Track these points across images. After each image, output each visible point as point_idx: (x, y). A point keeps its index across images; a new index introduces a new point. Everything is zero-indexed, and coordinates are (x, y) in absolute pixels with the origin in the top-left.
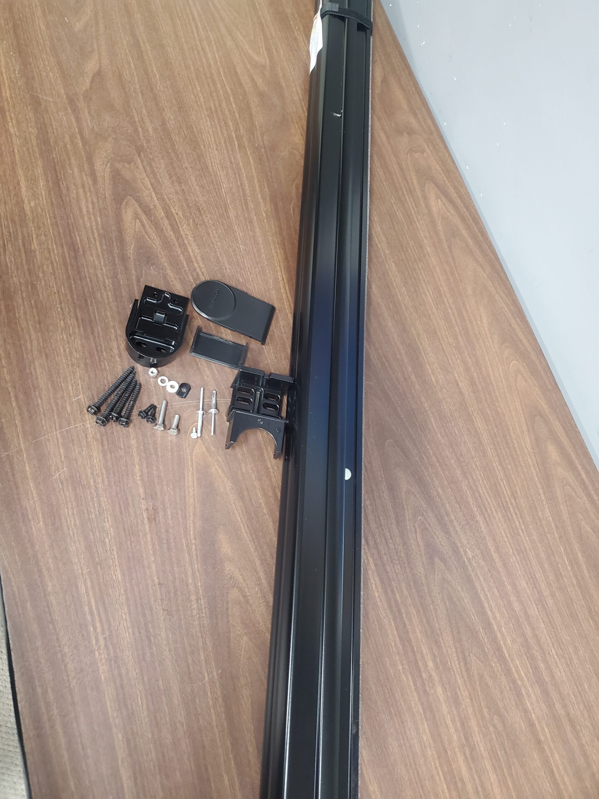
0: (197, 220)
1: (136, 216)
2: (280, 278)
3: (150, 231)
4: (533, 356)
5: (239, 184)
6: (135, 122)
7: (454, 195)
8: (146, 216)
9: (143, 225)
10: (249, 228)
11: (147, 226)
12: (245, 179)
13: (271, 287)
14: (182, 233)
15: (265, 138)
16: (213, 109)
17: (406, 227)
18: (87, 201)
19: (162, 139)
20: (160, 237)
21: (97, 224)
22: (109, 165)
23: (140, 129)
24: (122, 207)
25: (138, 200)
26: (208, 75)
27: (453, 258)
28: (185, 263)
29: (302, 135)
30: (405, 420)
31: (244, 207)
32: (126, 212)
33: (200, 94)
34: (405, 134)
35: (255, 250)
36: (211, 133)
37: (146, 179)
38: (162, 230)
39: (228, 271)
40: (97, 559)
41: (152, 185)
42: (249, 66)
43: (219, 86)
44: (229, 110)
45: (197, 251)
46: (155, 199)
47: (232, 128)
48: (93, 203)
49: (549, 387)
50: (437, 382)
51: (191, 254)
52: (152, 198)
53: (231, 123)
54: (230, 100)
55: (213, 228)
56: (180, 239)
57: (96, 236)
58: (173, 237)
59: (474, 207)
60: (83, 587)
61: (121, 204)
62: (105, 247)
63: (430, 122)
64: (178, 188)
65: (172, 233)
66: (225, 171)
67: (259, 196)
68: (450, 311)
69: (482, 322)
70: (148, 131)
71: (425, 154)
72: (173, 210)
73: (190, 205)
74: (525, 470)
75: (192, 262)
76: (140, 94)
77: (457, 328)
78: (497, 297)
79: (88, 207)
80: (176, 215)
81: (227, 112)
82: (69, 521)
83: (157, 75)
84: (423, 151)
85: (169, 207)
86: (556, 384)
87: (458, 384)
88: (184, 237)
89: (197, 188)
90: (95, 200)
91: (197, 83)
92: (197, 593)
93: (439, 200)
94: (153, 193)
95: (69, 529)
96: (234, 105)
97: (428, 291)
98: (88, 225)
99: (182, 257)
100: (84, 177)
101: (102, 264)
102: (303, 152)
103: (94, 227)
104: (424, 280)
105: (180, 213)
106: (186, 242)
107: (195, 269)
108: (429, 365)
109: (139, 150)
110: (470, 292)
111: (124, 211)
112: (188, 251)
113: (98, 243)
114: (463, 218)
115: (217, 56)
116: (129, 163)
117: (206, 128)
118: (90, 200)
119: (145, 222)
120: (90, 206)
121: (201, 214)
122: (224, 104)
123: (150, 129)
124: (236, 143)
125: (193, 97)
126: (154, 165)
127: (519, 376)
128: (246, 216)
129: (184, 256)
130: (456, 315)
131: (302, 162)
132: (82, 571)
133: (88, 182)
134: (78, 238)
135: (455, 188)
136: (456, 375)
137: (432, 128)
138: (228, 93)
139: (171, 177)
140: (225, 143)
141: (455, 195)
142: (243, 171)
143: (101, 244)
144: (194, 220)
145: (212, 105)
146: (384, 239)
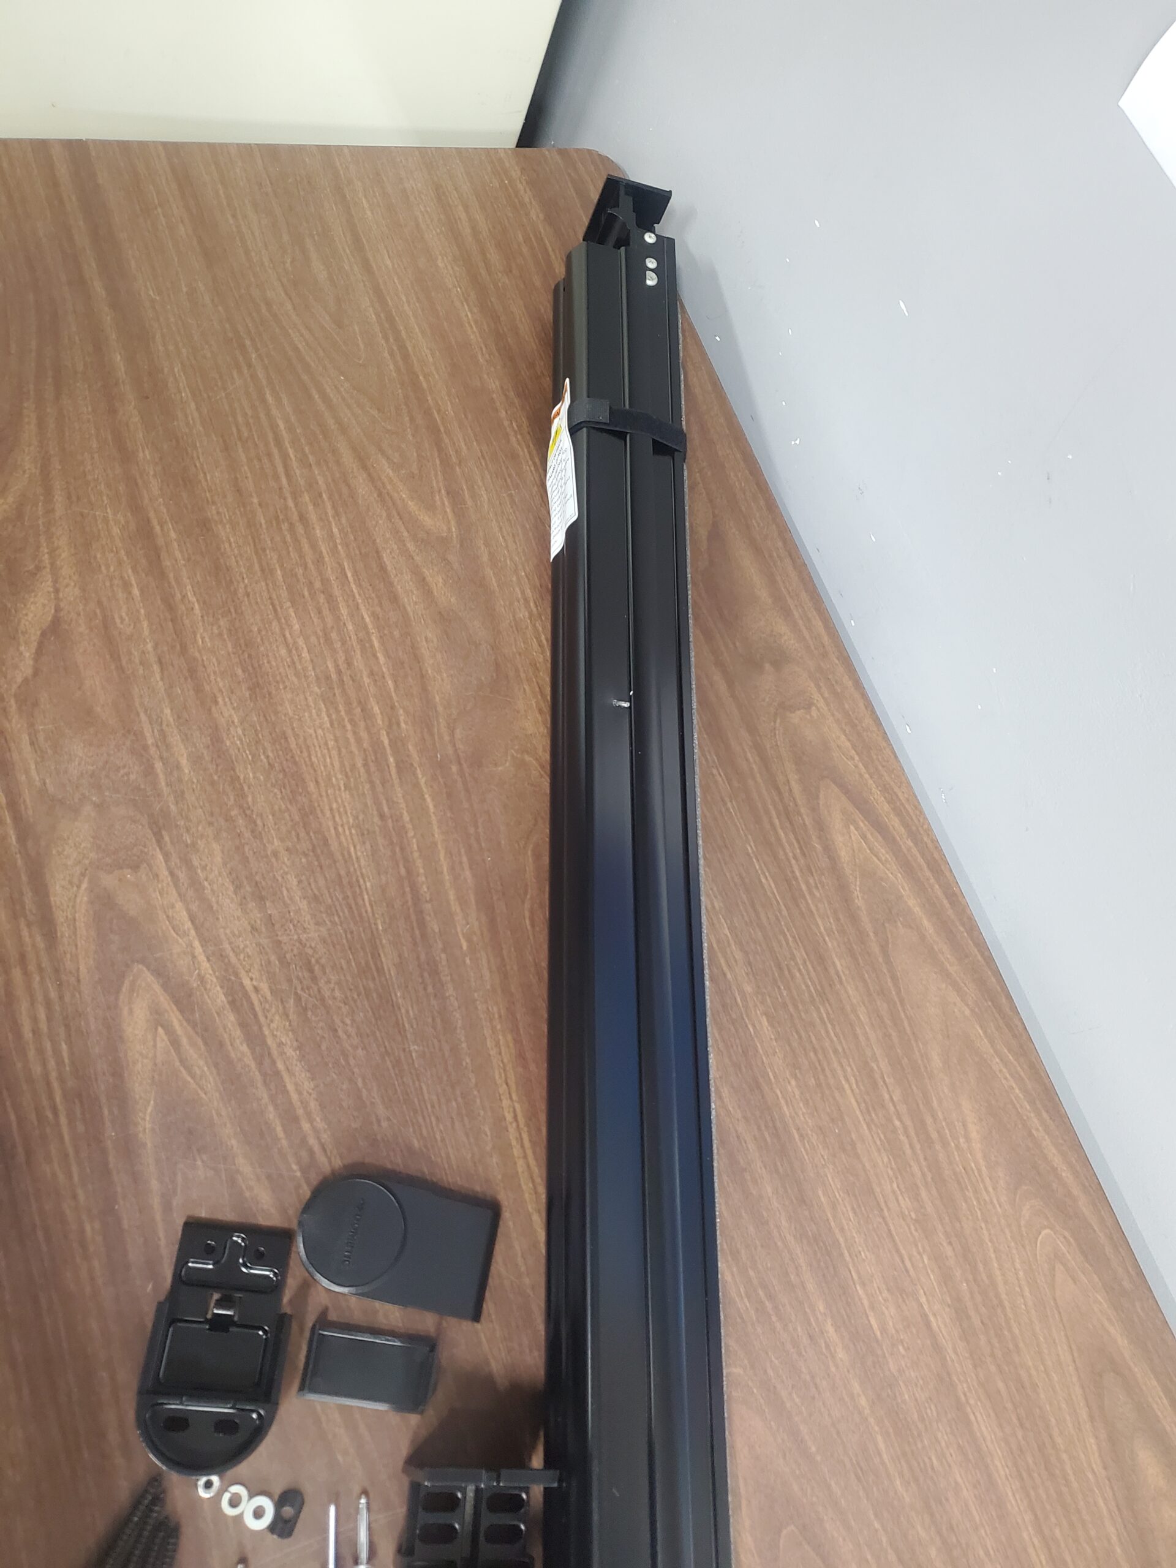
0: (304, 995)
1: (158, 1019)
2: (509, 1117)
3: (191, 1053)
4: (1083, 1204)
5: (403, 871)
6: (145, 748)
7: (883, 807)
8: (182, 1011)
9: (175, 1043)
10: (430, 989)
11: (184, 1041)
12: (416, 855)
13: (488, 1148)
14: (270, 1041)
15: (458, 733)
16: (334, 676)
17: (785, 912)
18: (33, 1003)
19: (213, 783)
20: (216, 1065)
21: (60, 1062)
22: (84, 886)
23: (158, 766)
24: (121, 997)
25: (159, 973)
26: (318, 585)
27: (894, 978)
28: (279, 1129)
29: (541, 711)
30: (818, 1458)
31: (417, 932)
32: (131, 1011)
33: (301, 642)
34: (767, 666)
35: (446, 1048)
36: (331, 744)
37: (179, 905)
38: (221, 1044)
39: (385, 1124)
41: (192, 919)
42: (411, 546)
43: (344, 611)
44: (372, 674)
45: (307, 1086)
46: (202, 958)
47: (380, 722)
48: (48, 1004)
49: (1127, 1284)
50: (884, 1330)
51: (294, 1097)
52: (194, 957)
53: (376, 709)
54: (372, 646)
55: (345, 1009)
56: (267, 1061)
57: (58, 1099)
58: (249, 1060)
59: (929, 831)
61: (118, 991)
62: (81, 1128)
63: (818, 624)
64: (256, 915)
65: (244, 1048)
66: (368, 846)
67: (452, 895)
68: (897, 1123)
69: (968, 1139)
70: (178, 767)
71: (814, 712)
72: (247, 982)
73: (288, 956)
74: (1093, 1533)
75: (296, 1119)
76: (156, 668)
77: (915, 1169)
78: (996, 1064)
79: (35, 1019)
80: (254, 997)
81: (366, 680)
83: (196, 606)
84: (809, 706)
85: (236, 975)
86: (1140, 1274)
87: (928, 1325)
88: (275, 1053)
89: (304, 905)
90: (53, 995)
91: (291, 612)
93: (852, 827)
94: (196, 943)
96: (382, 659)
97: (847, 1080)
98: (37, 1070)
99: (271, 1114)
100: (25, 933)
101: (76, 1178)
102: (547, 757)
103: (53, 1075)
104: (836, 1051)
105: (264, 987)
106: (280, 1066)
107: (304, 1140)
108: (863, 1285)
109: (159, 825)
110: (936, 1062)
111: (125, 1011)
112: (285, 1092)
113: (63, 1120)
114: (908, 868)
115: (335, 530)
116: (135, 868)
117: (320, 732)
118: (39, 997)
119: (179, 1031)
120: (42, 1015)
121: (314, 979)
122: (358, 661)
123: (184, 762)
124: (391, 760)
125: (283, 652)
126: (196, 863)
127: (1059, 1267)
128: (423, 957)
129: (276, 1107)
130: (912, 1133)
131: (546, 784)
133: (34, 946)
134: (13, 1117)
135: (885, 789)
136: (923, 1300)
137: (826, 639)
138: (366, 627)
139: (238, 887)
140: (366, 765)
141: (886, 807)
142: (411, 834)
143: (71, 1121)
144: (298, 998)
145: (330, 665)
146: (739, 955)
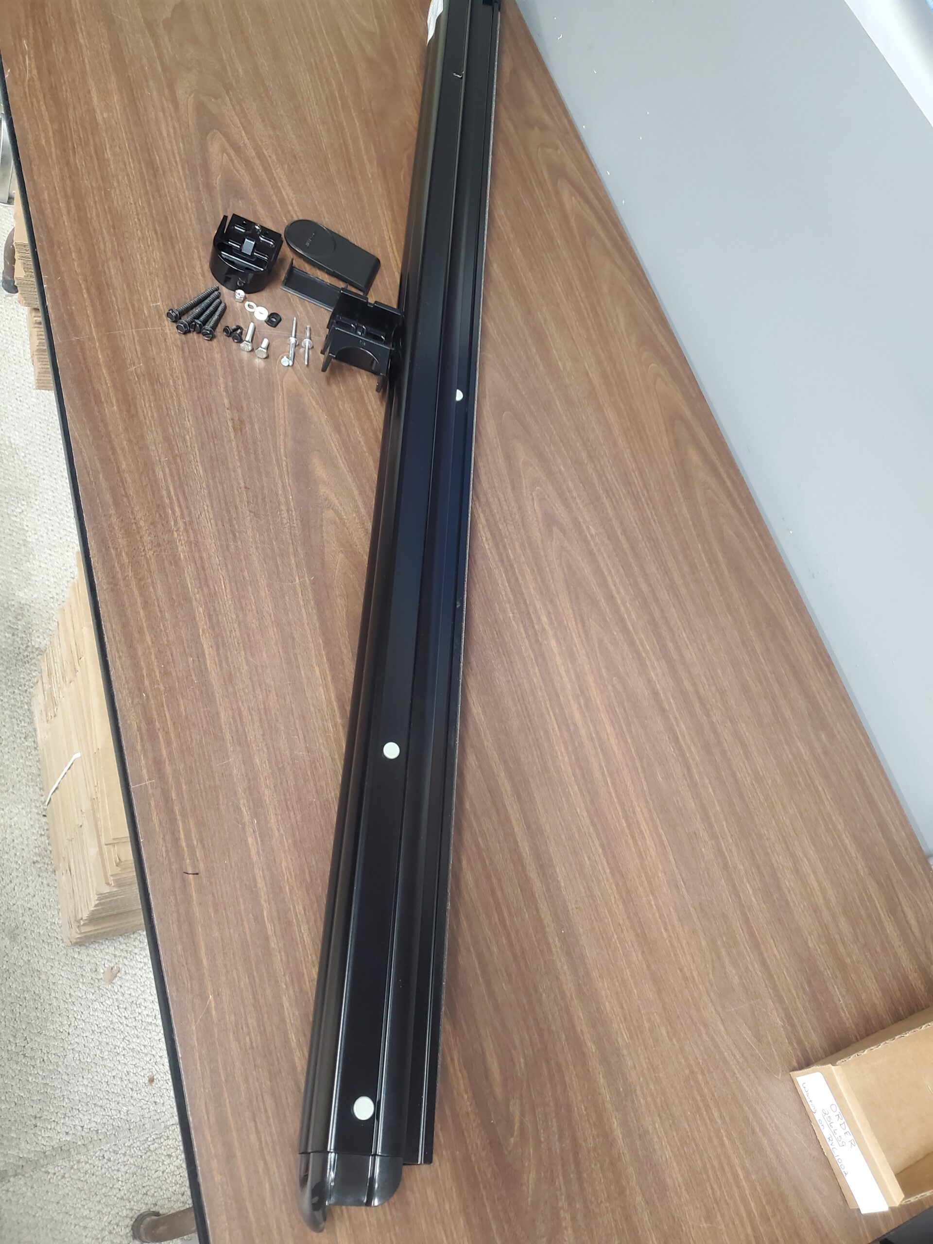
0: (292, 167)
1: (224, 150)
2: (387, 238)
3: (239, 167)
4: (676, 362)
5: (342, 141)
6: (223, 60)
7: (591, 196)
8: (235, 152)
9: (232, 160)
10: (352, 184)
11: (236, 161)
12: (349, 138)
13: (376, 244)
14: (275, 175)
15: (373, 103)
16: (314, 65)
17: (534, 216)
18: (168, 125)
19: (253, 82)
20: (250, 175)
21: (179, 148)
22: (192, 96)
23: (228, 68)
24: (208, 138)
25: (226, 136)
26: (308, 30)
27: (588, 255)
28: (278, 204)
29: (416, 109)
30: (526, 396)
31: (347, 164)
32: (212, 144)
33: (298, 47)
34: (536, 128)
35: (359, 207)
36: (310, 87)
37: (236, 117)
38: (253, 168)
39: (327, 220)
40: (176, 452)
41: (241, 123)
42: (356, 30)
43: (321, 44)
44: (332, 69)
45: (291, 195)
46: (245, 138)
47: (334, 87)
48: (174, 128)
49: (694, 395)
50: (564, 367)
51: (286, 197)
52: (242, 136)
53: (333, 82)
54: (333, 60)
55: (311, 177)
56: (273, 181)
57: (178, 159)
58: (265, 177)
59: (613, 211)
60: (161, 473)
61: (207, 135)
62: (187, 172)
63: (566, 121)
64: (272, 133)
65: (263, 173)
66: (326, 127)
67: (365, 157)
68: (581, 304)
69: (618, 320)
70: (238, 71)
71: (559, 152)
72: (266, 153)
73: (286, 151)
74: (661, 467)
75: (286, 204)
76: (229, 34)
77: (589, 322)
78: (637, 301)
79: (168, 131)
80: (268, 158)
81: (329, 71)
82: (145, 412)
83: (249, 19)
84: (557, 148)
85: (261, 149)
86: (701, 393)
87: (588, 374)
88: (277, 180)
89: (294, 136)
90: (177, 126)
91: (294, 35)
92: (287, 503)
93: (573, 198)
94: (243, 132)
95: (145, 419)
96: (337, 65)
97: (558, 281)
98: (169, 147)
99: (274, 198)
100: (165, 101)
101: (185, 187)
102: (417, 125)
103: (176, 152)
104: (553, 270)
105: (274, 157)
106: (279, 184)
107: (289, 212)
108: (557, 351)
109: (228, 88)
110: (605, 289)
111: (209, 143)
112: (281, 193)
113: (180, 167)
114: (601, 220)
115: (318, 13)
116: (216, 98)
117: (305, 81)
118: (171, 124)
119: (234, 158)
120: (171, 131)
121: (297, 162)
122: (326, 62)
123: (240, 70)
124: (339, 102)
125: (290, 48)
126: (244, 105)
127: (659, 380)
128: (349, 173)
129: (277, 197)
130: (589, 310)
131: (415, 134)
132: (160, 459)
133: (168, 107)
134: (157, 158)
135: (593, 189)
136: (586, 365)
137: (568, 127)
138: (331, 52)
139: (263, 121)
140: (327, 98)
141: (592, 196)
142: (347, 130)
143: (183, 169)
144: (289, 166)
145: (312, 60)
146: (508, 223)
